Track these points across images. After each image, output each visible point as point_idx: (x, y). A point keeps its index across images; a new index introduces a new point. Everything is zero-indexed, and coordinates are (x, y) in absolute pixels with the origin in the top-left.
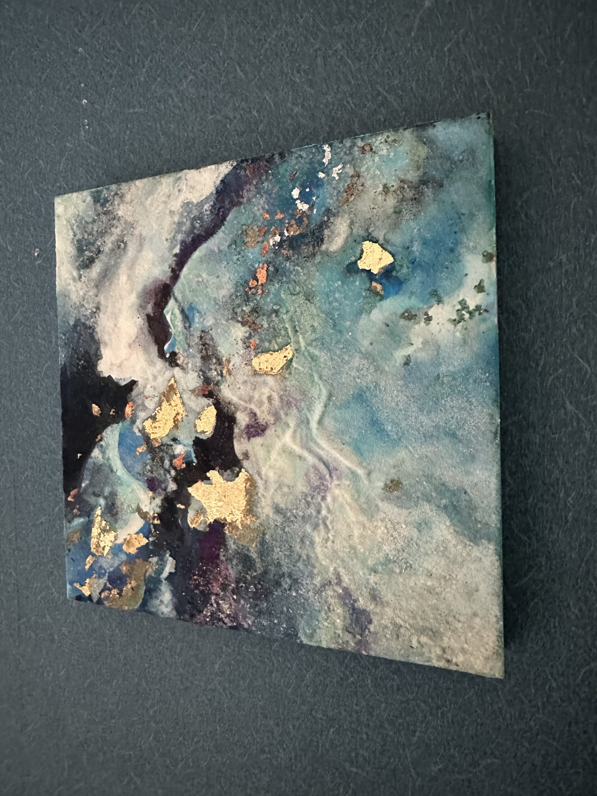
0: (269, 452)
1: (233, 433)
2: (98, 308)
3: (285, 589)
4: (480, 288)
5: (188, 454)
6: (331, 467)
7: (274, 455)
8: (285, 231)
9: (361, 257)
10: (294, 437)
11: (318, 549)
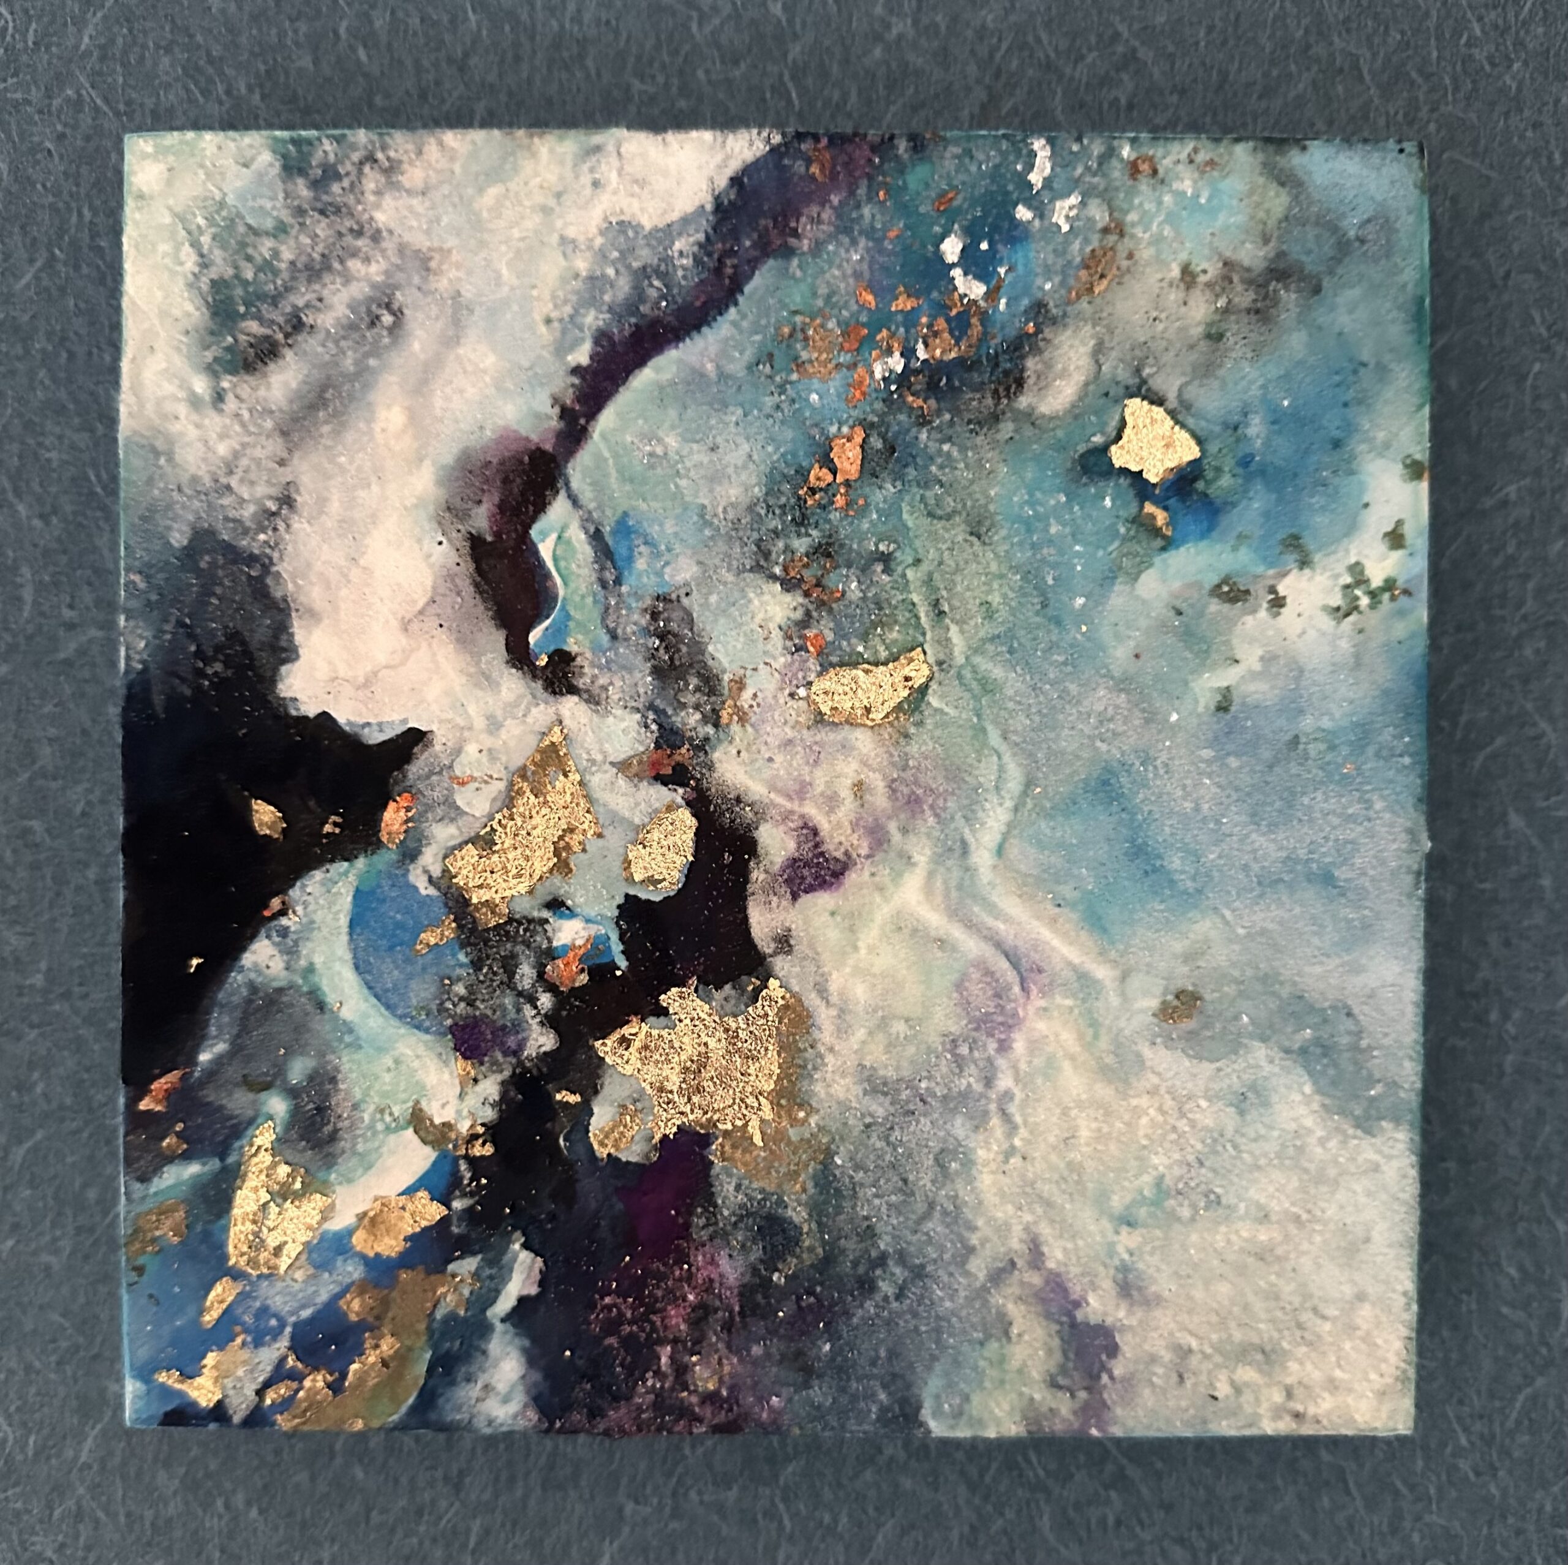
0: (852, 929)
1: (747, 881)
2: (287, 501)
3: (886, 1299)
4: (1395, 538)
5: (598, 945)
6: (1024, 964)
7: (869, 936)
8: (920, 346)
9: (1119, 437)
10: (928, 889)
11: (986, 1180)
